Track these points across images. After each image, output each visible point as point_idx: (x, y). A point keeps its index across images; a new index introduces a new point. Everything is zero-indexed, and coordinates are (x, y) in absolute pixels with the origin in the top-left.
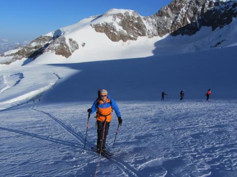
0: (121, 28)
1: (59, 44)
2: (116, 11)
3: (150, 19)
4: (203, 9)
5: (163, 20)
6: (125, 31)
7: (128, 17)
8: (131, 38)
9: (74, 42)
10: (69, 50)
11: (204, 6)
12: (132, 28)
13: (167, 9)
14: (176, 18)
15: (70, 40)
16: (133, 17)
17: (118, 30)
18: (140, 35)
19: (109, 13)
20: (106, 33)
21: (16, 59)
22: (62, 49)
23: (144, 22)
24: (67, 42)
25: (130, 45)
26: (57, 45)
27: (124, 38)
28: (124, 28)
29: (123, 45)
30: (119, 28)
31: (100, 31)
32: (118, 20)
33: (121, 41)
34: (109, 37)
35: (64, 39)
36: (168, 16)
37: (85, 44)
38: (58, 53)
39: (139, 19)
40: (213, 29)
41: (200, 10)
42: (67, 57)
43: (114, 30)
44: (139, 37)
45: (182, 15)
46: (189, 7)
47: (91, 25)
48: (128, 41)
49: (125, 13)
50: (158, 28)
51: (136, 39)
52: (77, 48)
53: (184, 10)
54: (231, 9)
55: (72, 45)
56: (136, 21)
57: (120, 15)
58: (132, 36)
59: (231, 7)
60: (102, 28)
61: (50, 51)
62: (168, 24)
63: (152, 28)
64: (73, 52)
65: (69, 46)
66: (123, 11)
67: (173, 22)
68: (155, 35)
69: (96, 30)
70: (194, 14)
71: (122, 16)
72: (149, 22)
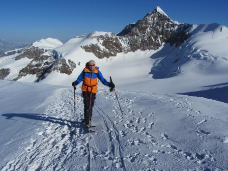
0: (104, 47)
1: (61, 65)
2: (98, 34)
3: (124, 38)
4: (162, 30)
5: (134, 39)
6: (107, 50)
7: (108, 38)
8: (112, 55)
9: (72, 62)
10: (70, 69)
11: (163, 27)
12: (112, 47)
13: (136, 30)
14: (144, 36)
15: (69, 61)
16: (112, 38)
17: (102, 49)
18: (118, 51)
19: (93, 35)
20: (93, 53)
21: (22, 76)
22: (65, 69)
23: (120, 41)
24: (67, 62)
25: (112, 61)
26: (60, 66)
27: (107, 55)
28: (106, 47)
29: (107, 61)
30: (102, 48)
31: (89, 52)
32: (101, 41)
33: (105, 58)
34: (96, 55)
35: (64, 61)
36: (137, 35)
37: (80, 63)
38: (62, 72)
39: (116, 39)
40: (171, 45)
41: (160, 30)
42: (69, 74)
43: (99, 49)
44: (118, 53)
45: (148, 35)
46: (152, 27)
47: (81, 47)
48: (110, 57)
49: (105, 35)
50: (131, 45)
51: (116, 55)
52: (75, 66)
53: (148, 30)
54: (183, 30)
55: (71, 65)
56: (114, 41)
57: (101, 37)
58: (113, 53)
59: (182, 29)
60: (90, 48)
61: (56, 70)
62: (138, 42)
63: (126, 46)
64: (73, 70)
65: (69, 65)
66: (103, 34)
67: (142, 41)
68: (129, 51)
69: (85, 50)
70: (157, 33)
71: (104, 38)
72: (124, 41)
